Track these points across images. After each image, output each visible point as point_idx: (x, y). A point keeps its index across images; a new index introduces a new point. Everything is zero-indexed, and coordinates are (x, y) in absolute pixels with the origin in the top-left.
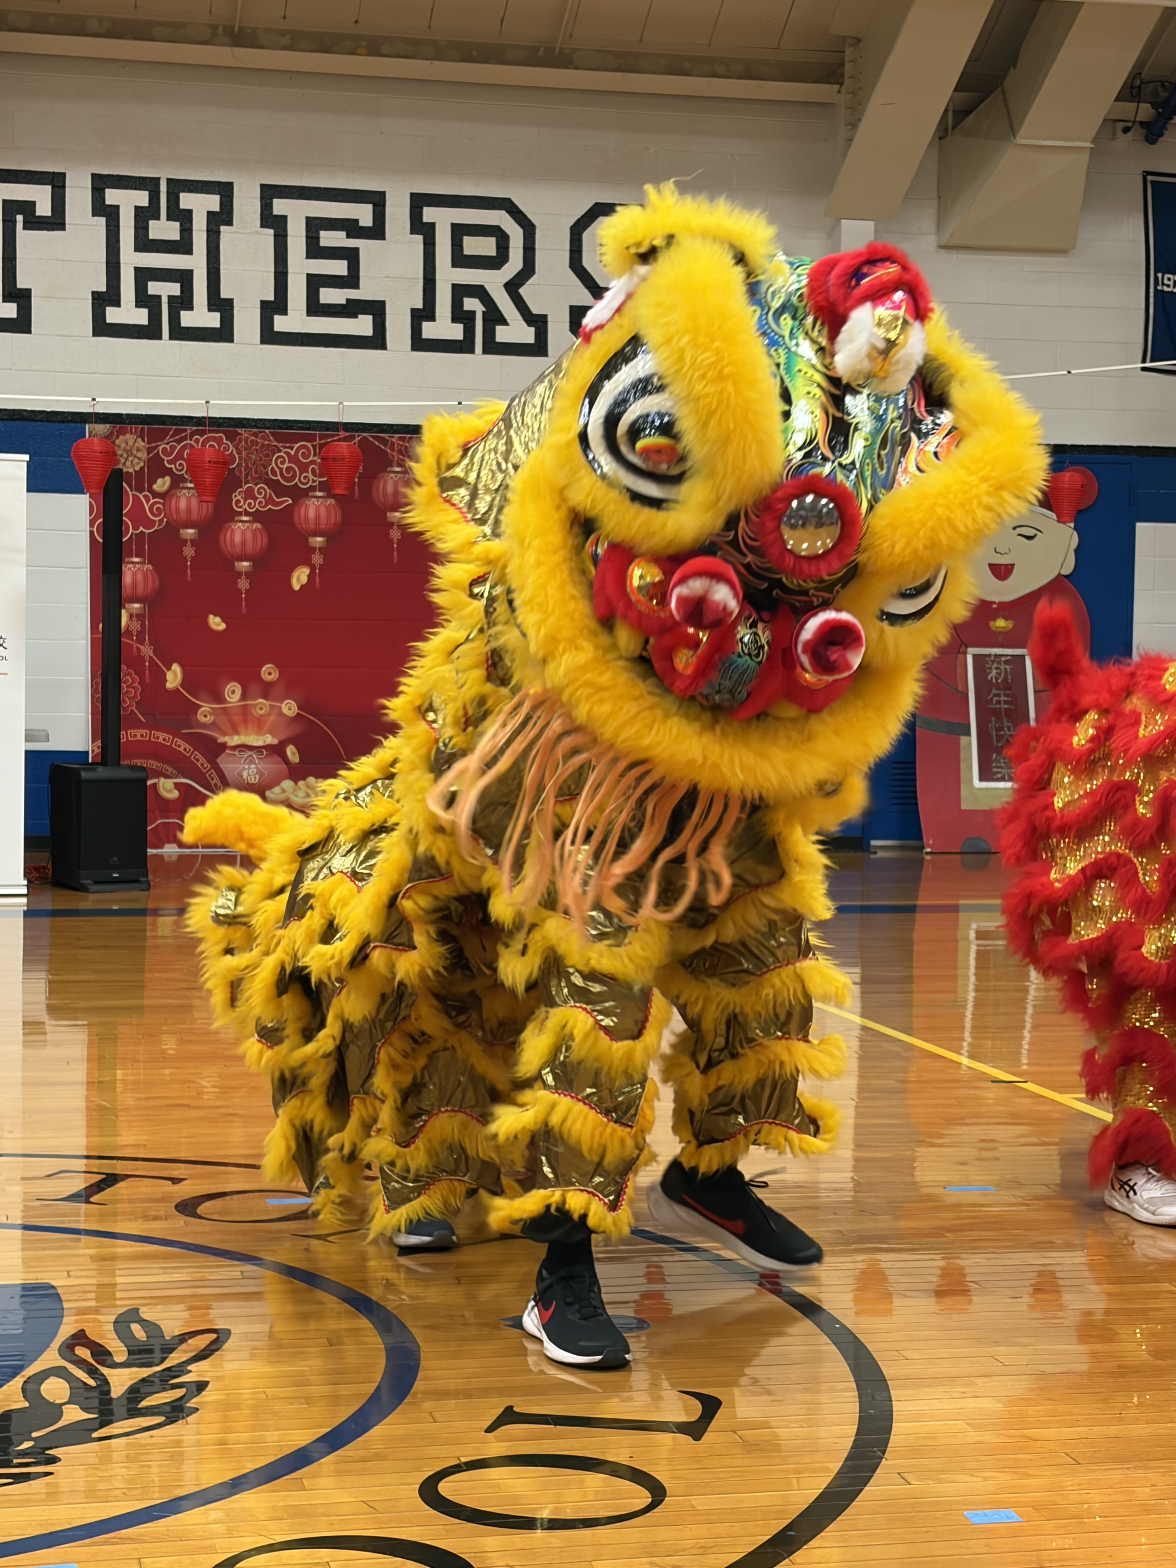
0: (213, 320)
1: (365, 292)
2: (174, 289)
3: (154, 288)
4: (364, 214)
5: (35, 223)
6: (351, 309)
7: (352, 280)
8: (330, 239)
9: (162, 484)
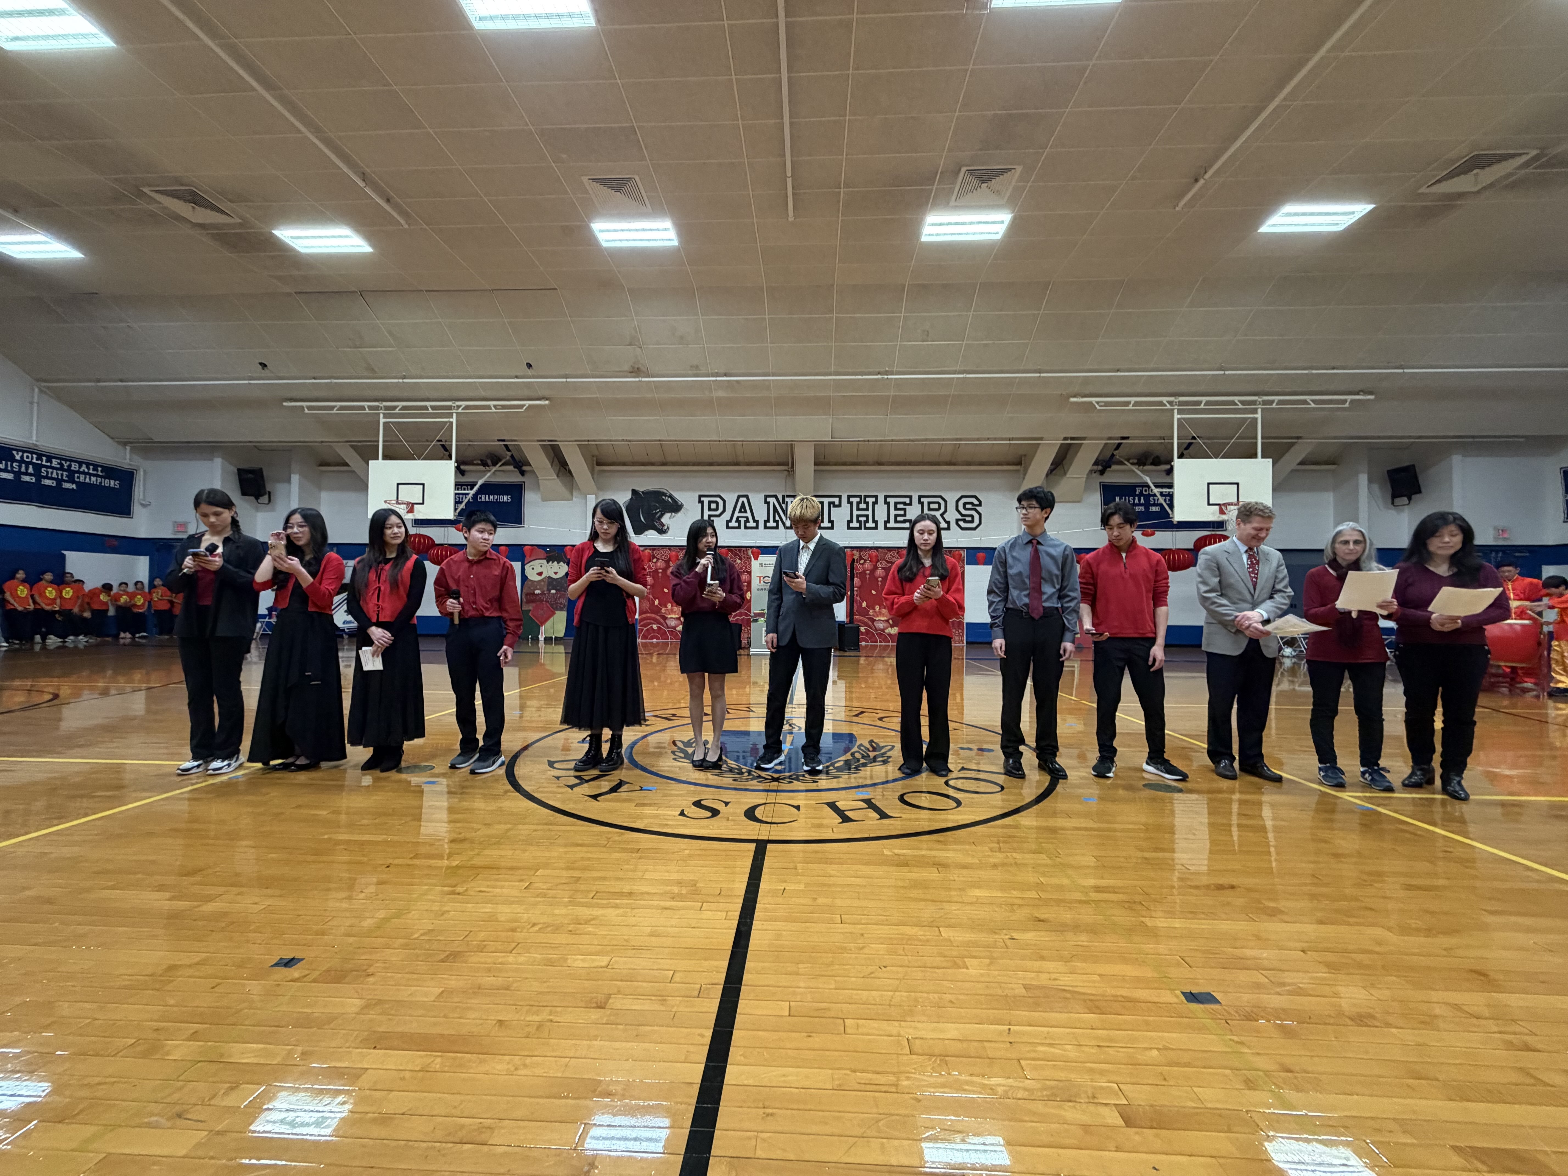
0: (873, 525)
1: (907, 518)
2: (865, 519)
3: (860, 519)
4: (907, 500)
5: (835, 506)
6: (904, 521)
7: (905, 515)
8: (899, 506)
9: (862, 562)
